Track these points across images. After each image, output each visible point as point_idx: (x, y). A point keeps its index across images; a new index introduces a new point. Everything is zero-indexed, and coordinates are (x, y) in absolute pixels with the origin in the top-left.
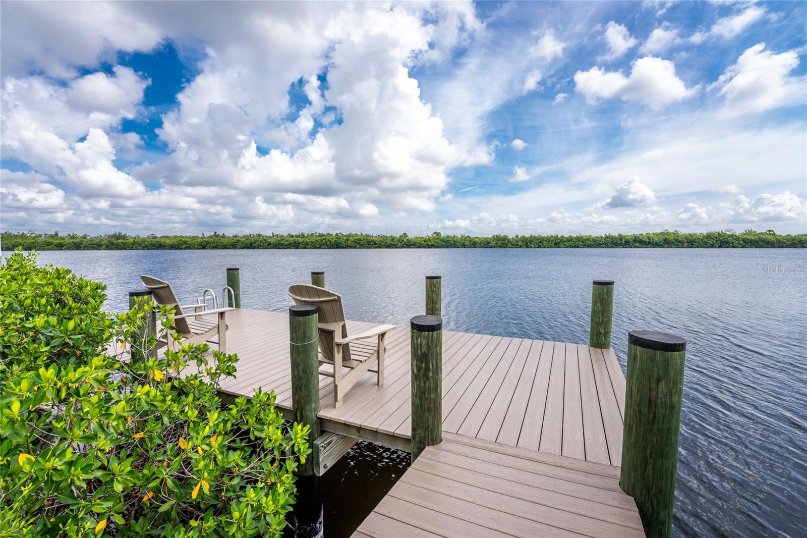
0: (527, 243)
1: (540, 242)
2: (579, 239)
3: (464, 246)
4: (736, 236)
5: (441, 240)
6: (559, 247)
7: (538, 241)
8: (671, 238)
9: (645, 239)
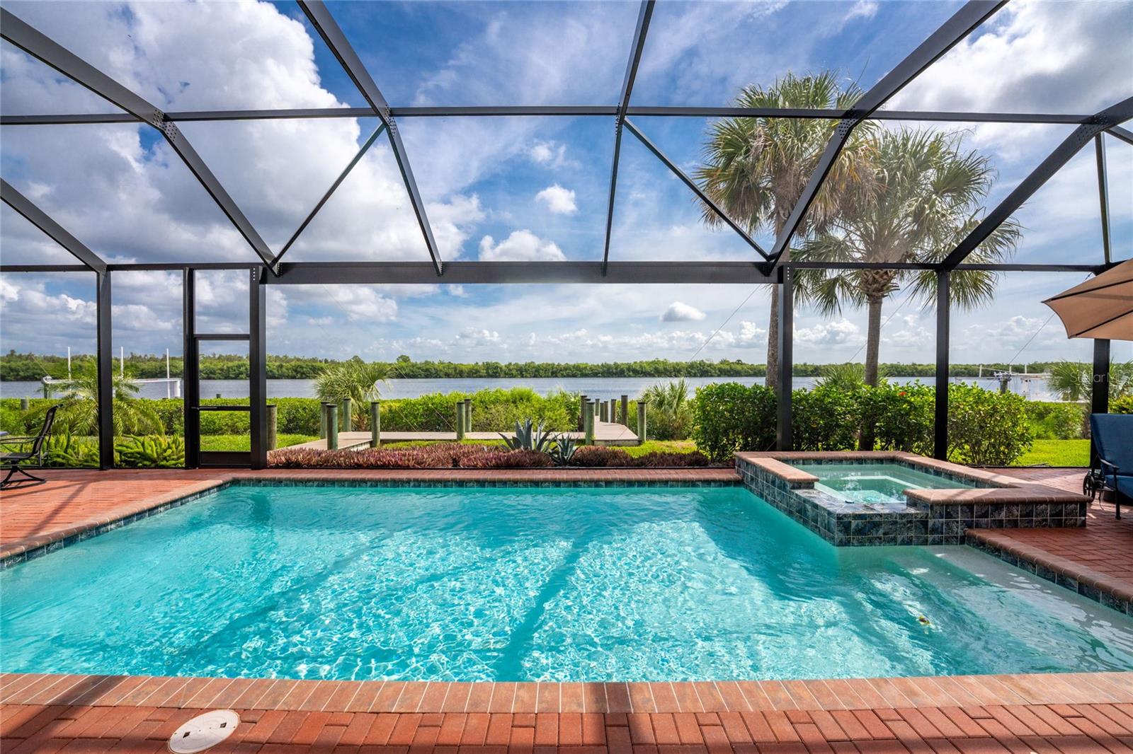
0: (521, 373)
1: (536, 371)
2: (577, 367)
3: (448, 375)
4: (713, 365)
5: (419, 368)
6: (556, 376)
7: (534, 370)
8: (661, 367)
9: (638, 368)
